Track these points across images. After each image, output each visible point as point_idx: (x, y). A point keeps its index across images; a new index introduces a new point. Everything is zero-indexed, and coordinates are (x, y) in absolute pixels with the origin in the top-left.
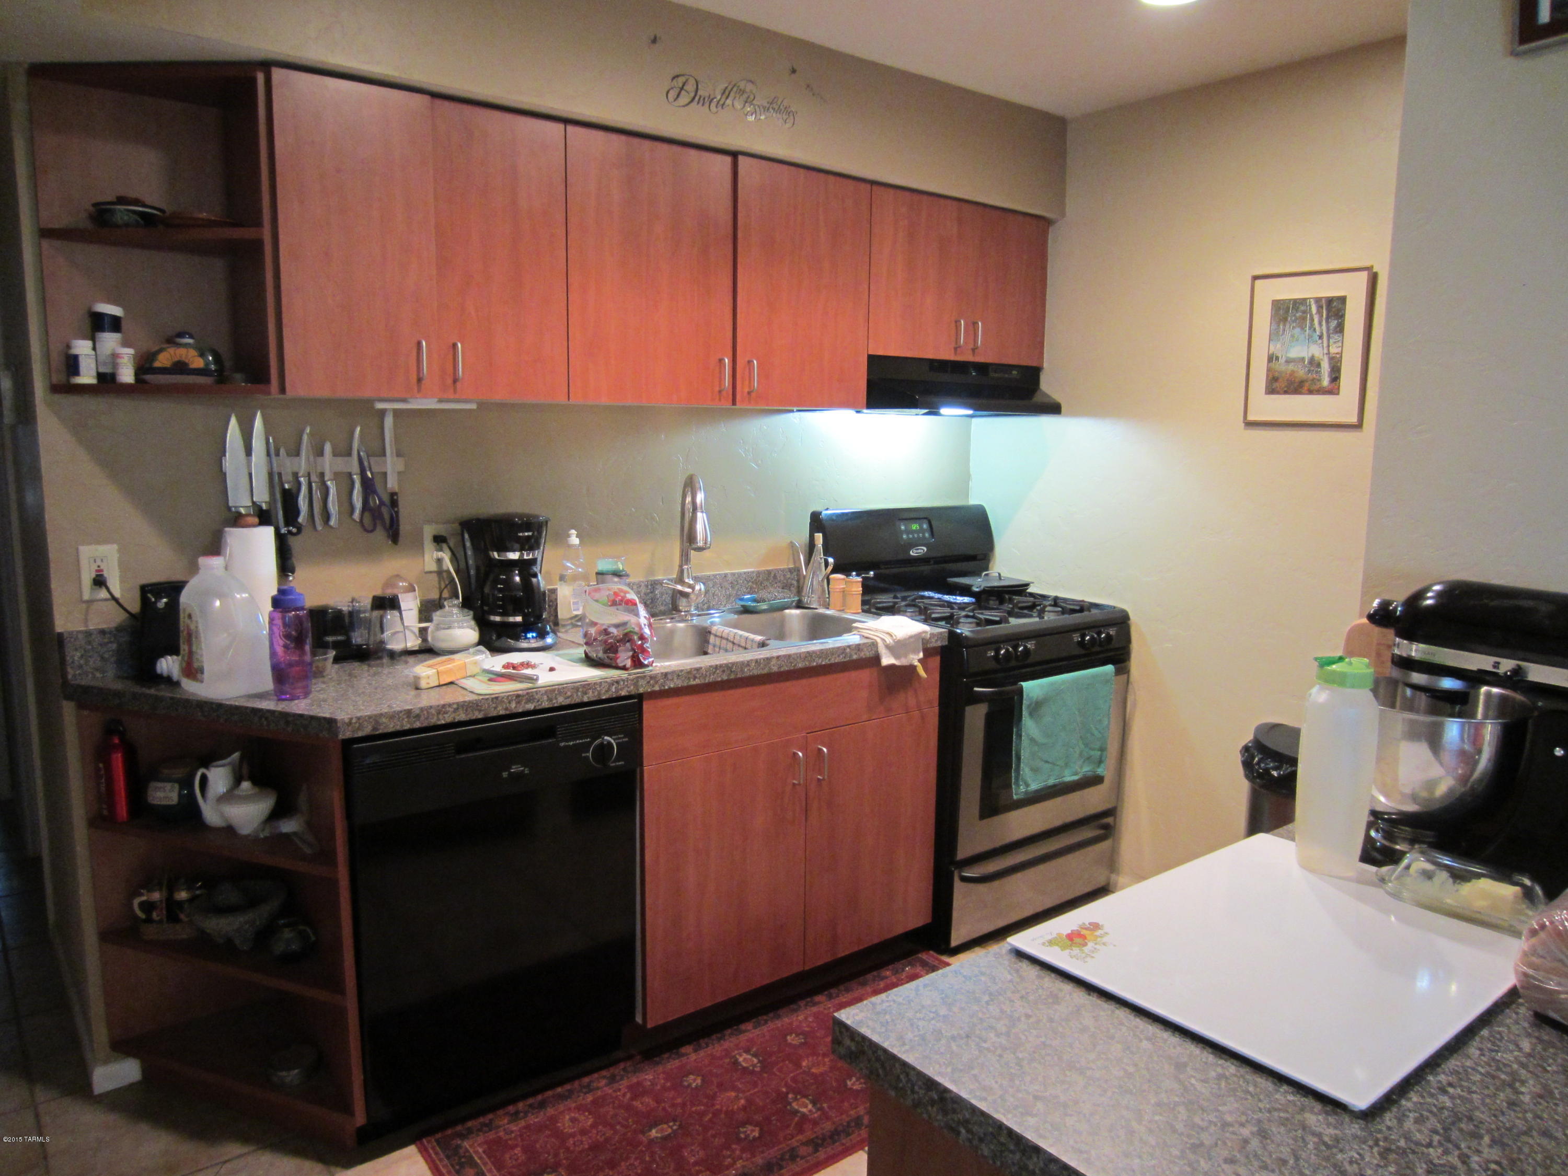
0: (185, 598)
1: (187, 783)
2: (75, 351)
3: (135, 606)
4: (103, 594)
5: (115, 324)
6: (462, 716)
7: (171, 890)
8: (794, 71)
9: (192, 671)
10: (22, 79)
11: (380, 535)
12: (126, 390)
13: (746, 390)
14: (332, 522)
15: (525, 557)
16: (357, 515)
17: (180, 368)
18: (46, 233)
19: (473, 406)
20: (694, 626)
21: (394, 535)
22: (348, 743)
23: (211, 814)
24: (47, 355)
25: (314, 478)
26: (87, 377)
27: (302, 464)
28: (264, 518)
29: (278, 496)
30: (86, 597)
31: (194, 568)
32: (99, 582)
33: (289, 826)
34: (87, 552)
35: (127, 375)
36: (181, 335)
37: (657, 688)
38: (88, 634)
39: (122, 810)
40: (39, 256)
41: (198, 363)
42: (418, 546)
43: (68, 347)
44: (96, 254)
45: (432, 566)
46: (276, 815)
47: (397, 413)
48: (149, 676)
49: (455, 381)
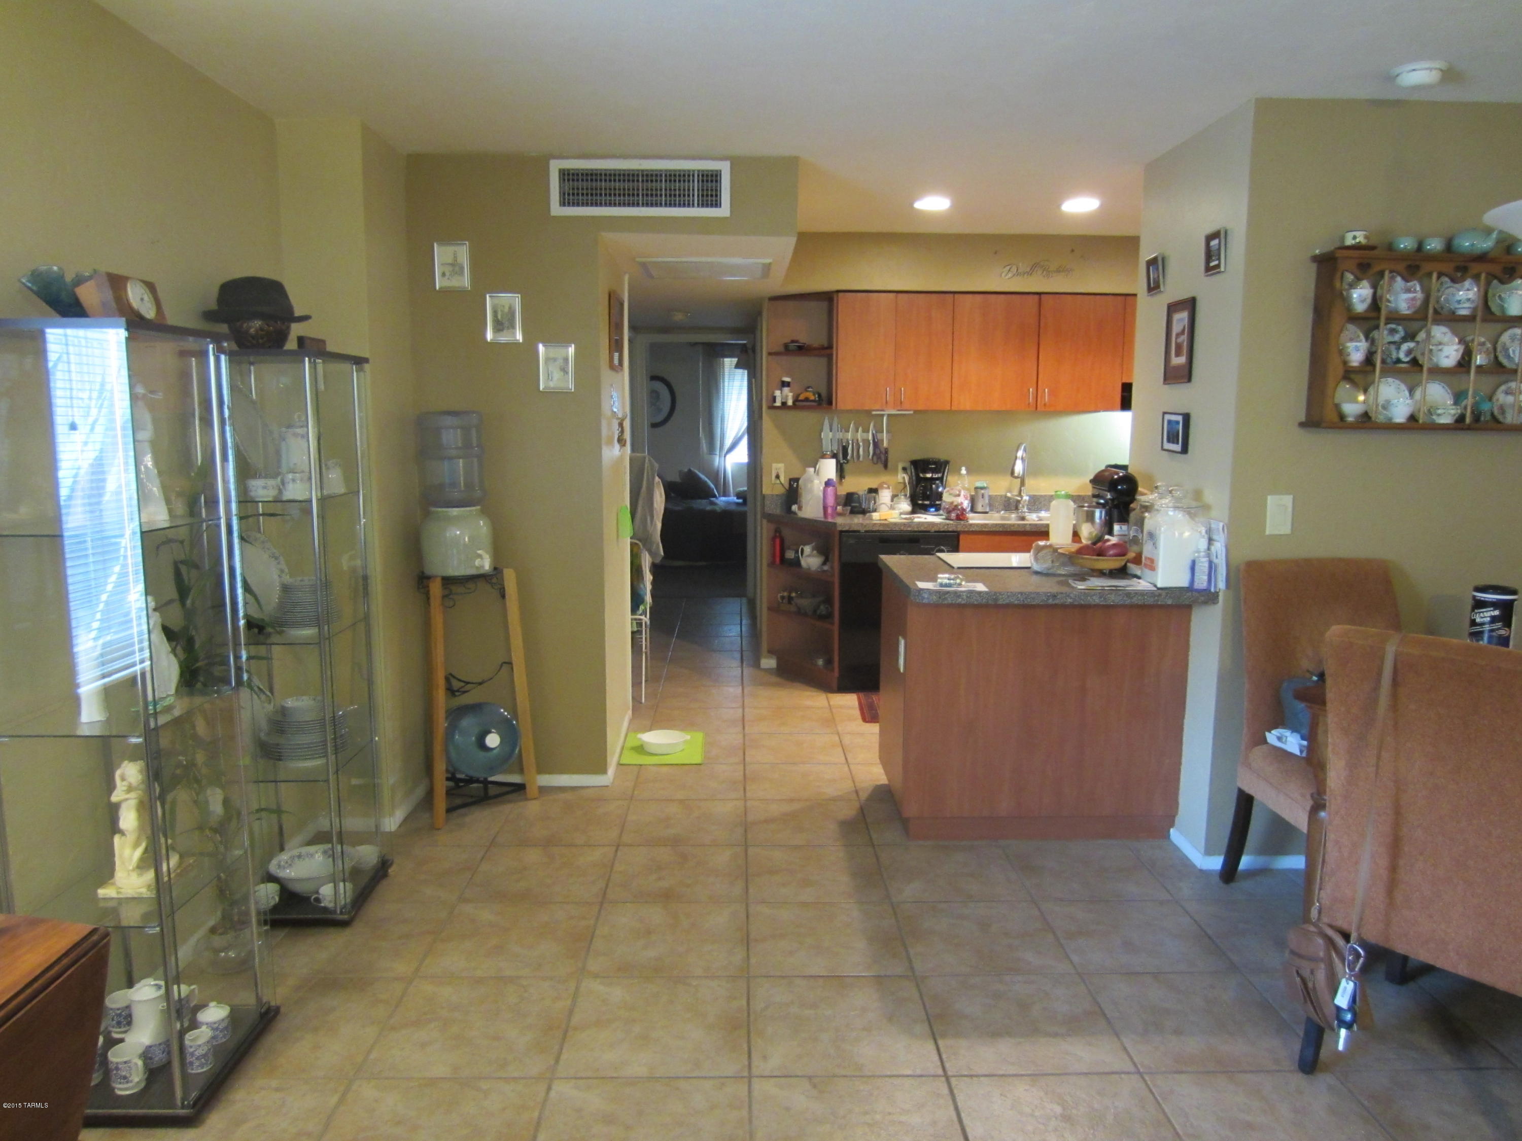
0: (800, 482)
1: (797, 552)
2: (775, 395)
3: (787, 486)
4: (778, 482)
5: (787, 384)
6: (881, 529)
7: (790, 593)
8: (1073, 251)
9: (800, 508)
10: (767, 301)
11: (880, 466)
12: (789, 408)
13: (1043, 403)
14: (861, 459)
15: (934, 476)
16: (870, 457)
17: (807, 400)
18: (770, 354)
19: (911, 412)
20: (1020, 516)
21: (886, 466)
22: (841, 532)
23: (804, 562)
24: (767, 396)
25: (855, 441)
26: (778, 404)
27: (849, 436)
28: (834, 456)
29: (841, 448)
30: (773, 482)
31: (804, 472)
32: (778, 477)
33: (826, 568)
34: (774, 465)
35: (790, 403)
36: (808, 387)
37: (966, 529)
38: (772, 495)
39: (778, 560)
40: (767, 362)
41: (812, 398)
42: (895, 471)
43: (773, 393)
44: (784, 360)
45: (901, 480)
46: (824, 563)
47: (889, 415)
48: (789, 510)
49: (901, 403)
